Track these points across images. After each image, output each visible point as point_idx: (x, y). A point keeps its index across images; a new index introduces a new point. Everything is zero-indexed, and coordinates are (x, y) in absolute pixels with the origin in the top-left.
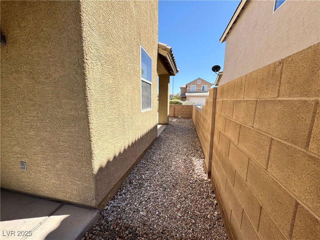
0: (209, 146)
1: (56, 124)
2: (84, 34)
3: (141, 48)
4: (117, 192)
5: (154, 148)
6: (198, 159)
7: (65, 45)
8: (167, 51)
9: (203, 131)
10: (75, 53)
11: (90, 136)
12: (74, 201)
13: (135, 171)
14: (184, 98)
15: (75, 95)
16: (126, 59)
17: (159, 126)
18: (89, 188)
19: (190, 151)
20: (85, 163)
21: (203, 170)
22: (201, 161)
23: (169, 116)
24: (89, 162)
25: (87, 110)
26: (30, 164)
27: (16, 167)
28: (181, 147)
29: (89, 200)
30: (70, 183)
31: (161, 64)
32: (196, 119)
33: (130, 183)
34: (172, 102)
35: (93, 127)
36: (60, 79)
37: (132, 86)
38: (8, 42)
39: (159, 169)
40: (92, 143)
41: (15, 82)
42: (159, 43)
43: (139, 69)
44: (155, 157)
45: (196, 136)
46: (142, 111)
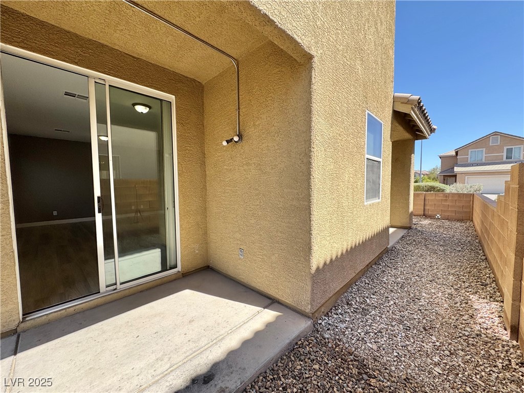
0: (512, 273)
1: (277, 214)
2: (313, 123)
3: (368, 114)
4: (331, 310)
5: (384, 264)
6: (485, 301)
7: (293, 137)
8: (412, 104)
9: (501, 246)
10: (303, 143)
11: (310, 228)
12: (286, 301)
13: (354, 290)
14: (449, 176)
15: (299, 184)
16: (348, 135)
17: (391, 230)
18: (304, 289)
19: (464, 282)
20: (302, 259)
21: (497, 322)
22: (494, 305)
23: (412, 214)
24: (307, 258)
25: (310, 200)
26: (247, 252)
27: (235, 253)
28: (441, 272)
29: (303, 303)
30: (284, 279)
31: (397, 125)
32: (482, 223)
33: (348, 304)
34: (419, 186)
35: (314, 219)
36: (285, 169)
37: (354, 168)
38: (243, 139)
39: (395, 298)
40: (312, 236)
41: (245, 173)
42: (396, 94)
43: (363, 143)
44: (386, 278)
45: (483, 258)
46: (366, 203)
